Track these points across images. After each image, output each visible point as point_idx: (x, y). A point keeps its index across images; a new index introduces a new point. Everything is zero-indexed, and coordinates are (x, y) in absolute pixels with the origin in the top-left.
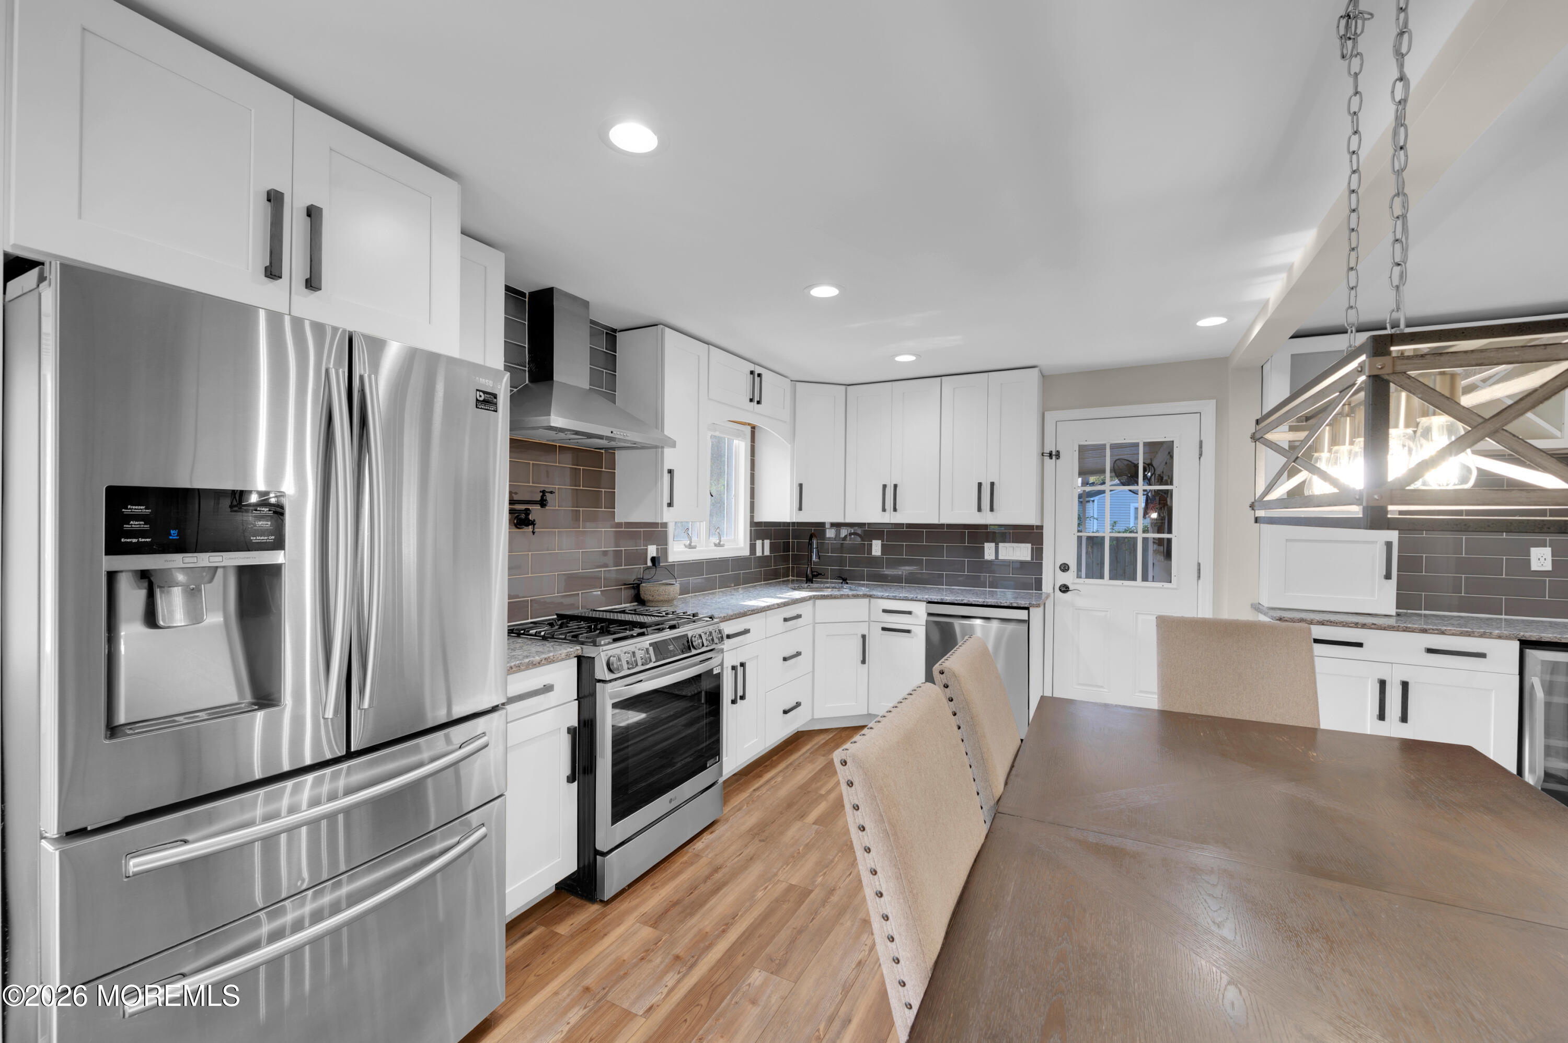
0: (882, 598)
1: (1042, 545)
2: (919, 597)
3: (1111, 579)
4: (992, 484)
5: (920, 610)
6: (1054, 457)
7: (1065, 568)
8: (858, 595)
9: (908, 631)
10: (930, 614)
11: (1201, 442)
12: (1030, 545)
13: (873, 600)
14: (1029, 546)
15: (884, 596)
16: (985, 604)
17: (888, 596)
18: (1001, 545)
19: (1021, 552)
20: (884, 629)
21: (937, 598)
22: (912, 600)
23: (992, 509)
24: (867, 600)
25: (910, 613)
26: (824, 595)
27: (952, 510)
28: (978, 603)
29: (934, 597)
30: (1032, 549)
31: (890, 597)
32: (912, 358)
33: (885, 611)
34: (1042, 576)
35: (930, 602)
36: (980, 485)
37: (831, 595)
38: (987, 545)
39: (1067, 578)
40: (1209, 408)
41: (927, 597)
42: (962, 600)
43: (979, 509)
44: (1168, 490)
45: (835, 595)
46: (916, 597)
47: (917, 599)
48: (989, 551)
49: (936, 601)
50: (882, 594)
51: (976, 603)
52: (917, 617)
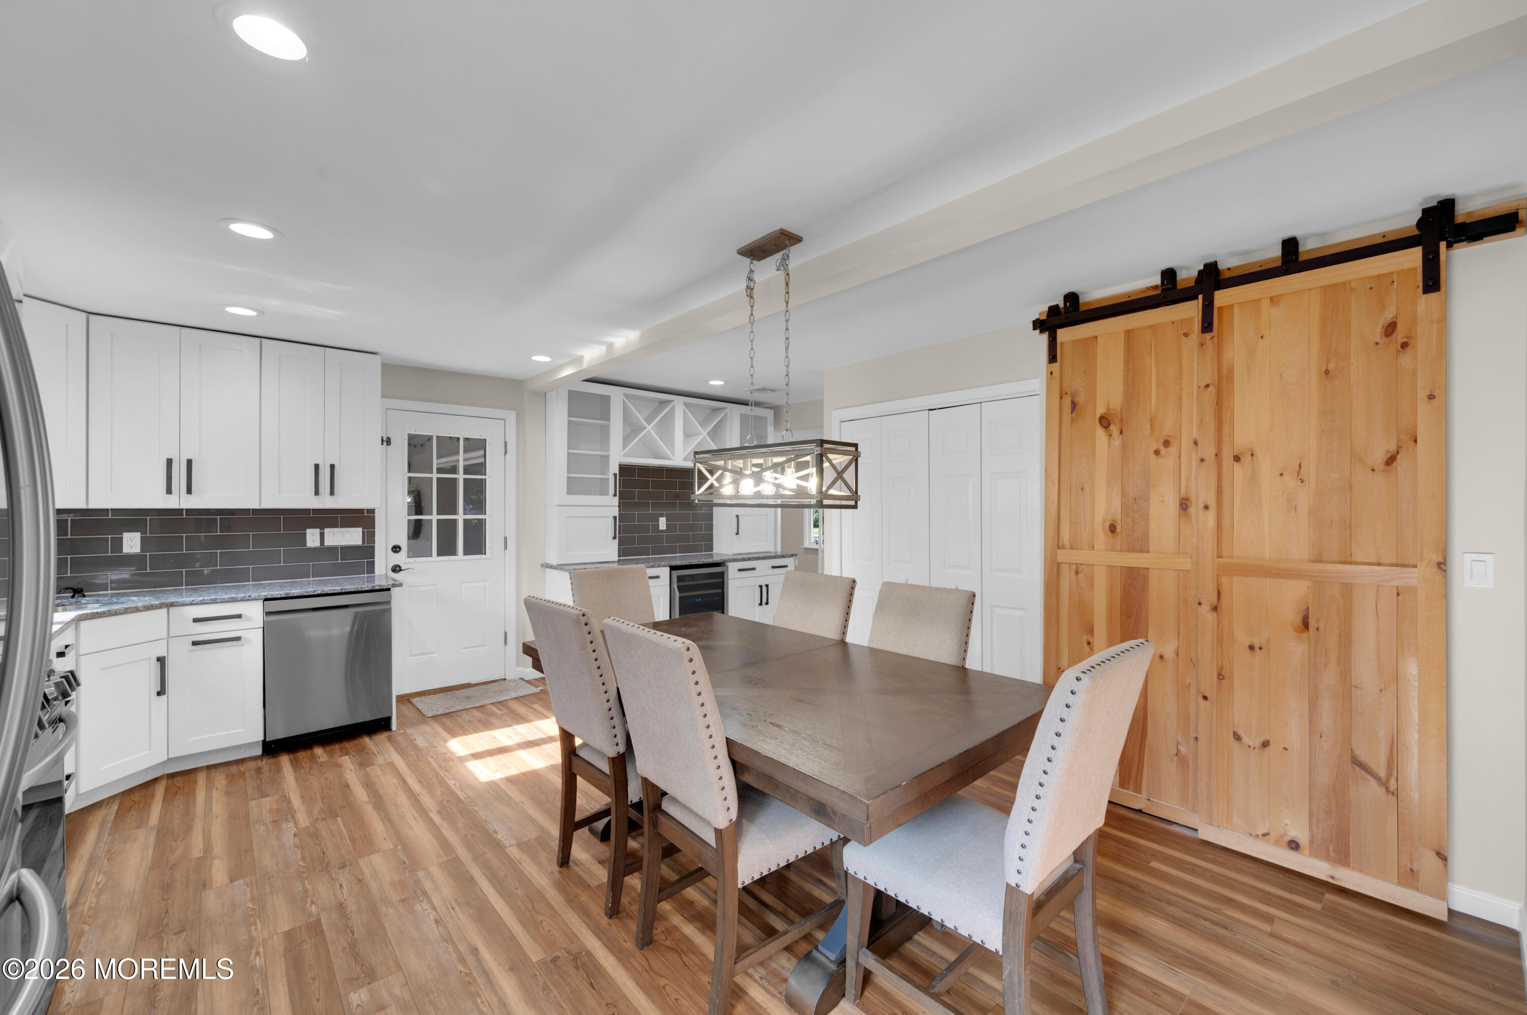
0: (191, 604)
1: (374, 528)
2: (254, 595)
3: (439, 555)
4: (332, 467)
5: (254, 611)
6: (385, 443)
7: (396, 549)
8: (152, 606)
9: (238, 639)
10: (268, 614)
11: (506, 443)
12: (361, 528)
13: (172, 610)
14: (360, 530)
15: (195, 602)
16: (343, 591)
17: (203, 600)
18: (327, 531)
19: (352, 537)
20: (195, 643)
21: (281, 593)
22: (243, 600)
23: (332, 493)
24: (164, 611)
25: (239, 616)
26: (97, 613)
27: (279, 494)
28: (335, 592)
29: (276, 593)
30: (363, 533)
31: (207, 601)
32: (253, 313)
33: (196, 620)
34: (374, 558)
35: (266, 600)
36: (317, 467)
37: (109, 611)
38: (309, 532)
39: (401, 559)
40: (511, 416)
41: (264, 594)
42: (314, 591)
43: (317, 493)
44: (482, 480)
45: (116, 610)
46: (250, 596)
47: (250, 598)
48: (312, 538)
49: (279, 596)
50: (192, 599)
51: (333, 592)
52: (249, 619)
